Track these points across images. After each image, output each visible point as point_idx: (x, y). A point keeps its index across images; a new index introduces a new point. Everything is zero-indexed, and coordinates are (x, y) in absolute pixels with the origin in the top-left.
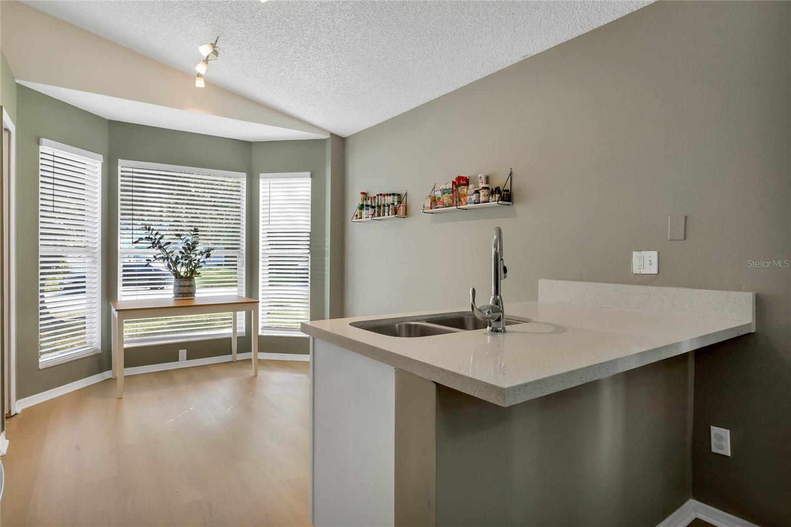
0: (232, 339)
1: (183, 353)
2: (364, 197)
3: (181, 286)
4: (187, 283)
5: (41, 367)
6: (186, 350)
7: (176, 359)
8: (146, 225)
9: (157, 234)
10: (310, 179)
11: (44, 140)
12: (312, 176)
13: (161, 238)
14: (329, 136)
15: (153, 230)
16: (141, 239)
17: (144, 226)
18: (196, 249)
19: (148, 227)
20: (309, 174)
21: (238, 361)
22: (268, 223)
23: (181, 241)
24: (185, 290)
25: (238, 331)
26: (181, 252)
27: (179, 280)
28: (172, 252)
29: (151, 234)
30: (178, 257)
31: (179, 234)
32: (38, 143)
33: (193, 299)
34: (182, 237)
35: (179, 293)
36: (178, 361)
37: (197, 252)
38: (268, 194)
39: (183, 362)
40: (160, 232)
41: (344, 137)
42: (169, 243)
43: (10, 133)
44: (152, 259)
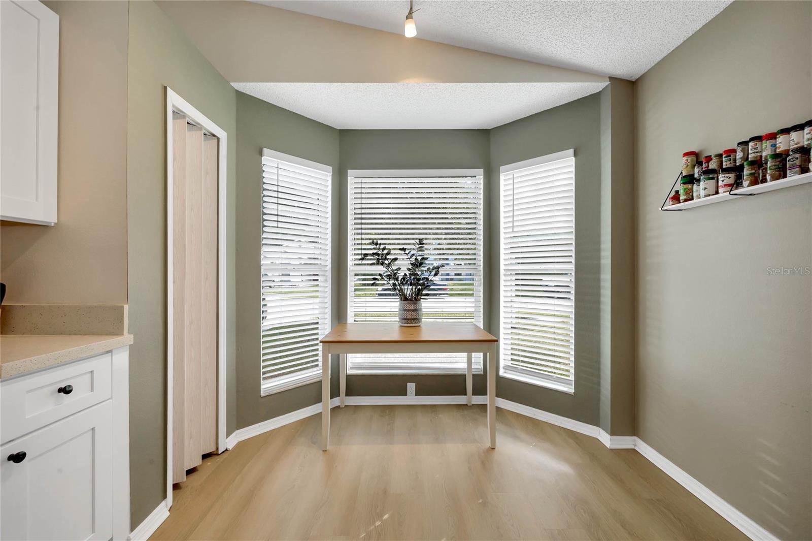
0: (467, 376)
1: (411, 387)
2: (692, 160)
3: (405, 310)
4: (412, 307)
5: (263, 394)
6: (415, 384)
7: (404, 393)
8: (373, 239)
9: (384, 249)
10: (574, 159)
11: (265, 150)
12: (575, 154)
13: (388, 254)
14: (607, 83)
15: (380, 244)
16: (366, 255)
17: (371, 241)
18: (423, 265)
19: (375, 241)
20: (571, 151)
21: (473, 405)
22: (511, 230)
23: (406, 257)
24: (410, 315)
25: (473, 366)
26: (409, 269)
27: (403, 302)
28: (399, 269)
29: (379, 249)
30: (405, 274)
31: (403, 248)
32: (261, 154)
33: (419, 326)
34: (407, 252)
35: (405, 319)
36: (406, 395)
37: (425, 269)
38: (511, 192)
39: (411, 398)
40: (387, 247)
41: (633, 79)
42: (396, 259)
43: (218, 139)
44: (379, 277)
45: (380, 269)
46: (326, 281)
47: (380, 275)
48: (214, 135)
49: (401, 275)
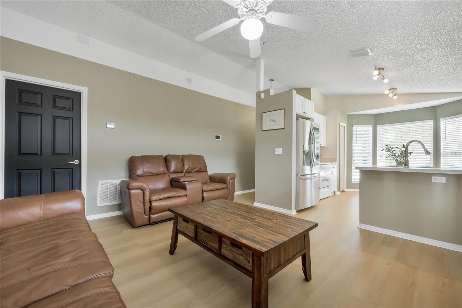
5: (353, 182)
11: (354, 126)
13: (392, 149)
16: (384, 149)
17: (386, 145)
22: (445, 140)
23: (398, 149)
28: (396, 153)
29: (389, 147)
34: (398, 148)
38: (445, 127)
40: (391, 147)
42: (395, 150)
43: (345, 127)
44: (389, 156)
45: (389, 153)
46: (370, 156)
47: (389, 155)
48: (343, 126)
49: (397, 155)
